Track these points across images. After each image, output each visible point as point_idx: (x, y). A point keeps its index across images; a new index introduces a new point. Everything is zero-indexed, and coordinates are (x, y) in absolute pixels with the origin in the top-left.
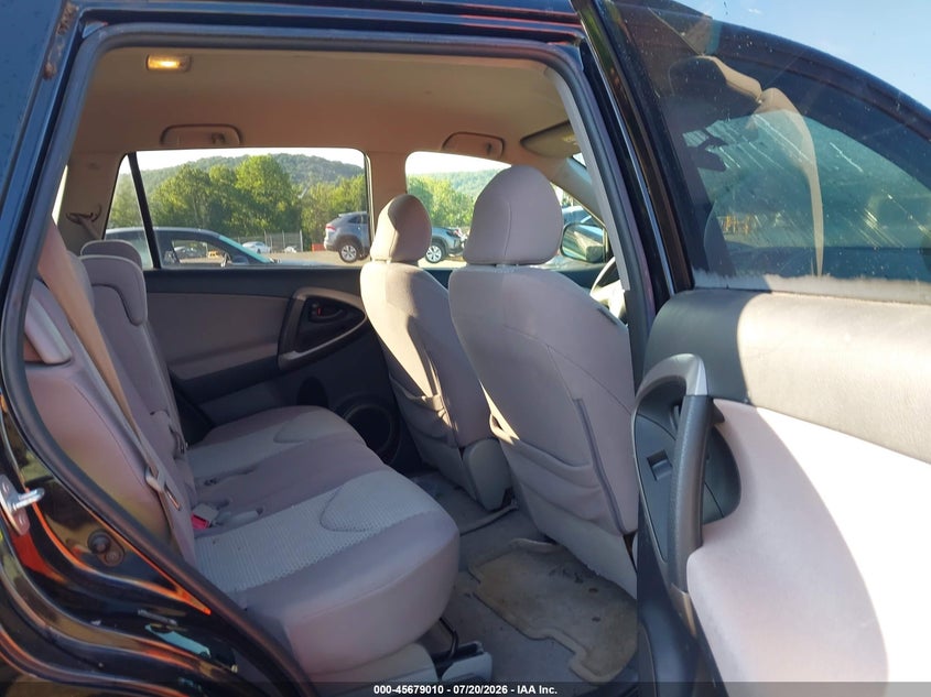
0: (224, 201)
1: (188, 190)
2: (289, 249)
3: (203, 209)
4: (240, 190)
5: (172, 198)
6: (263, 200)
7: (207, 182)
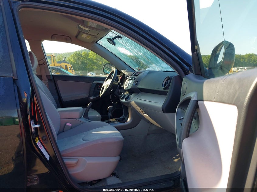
0: (86, 61)
1: (76, 58)
2: (101, 74)
3: (80, 63)
4: (90, 58)
5: (72, 60)
6: (96, 61)
7: (82, 56)
